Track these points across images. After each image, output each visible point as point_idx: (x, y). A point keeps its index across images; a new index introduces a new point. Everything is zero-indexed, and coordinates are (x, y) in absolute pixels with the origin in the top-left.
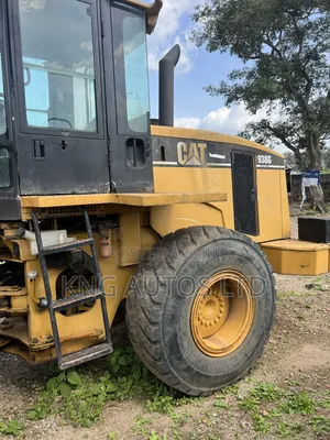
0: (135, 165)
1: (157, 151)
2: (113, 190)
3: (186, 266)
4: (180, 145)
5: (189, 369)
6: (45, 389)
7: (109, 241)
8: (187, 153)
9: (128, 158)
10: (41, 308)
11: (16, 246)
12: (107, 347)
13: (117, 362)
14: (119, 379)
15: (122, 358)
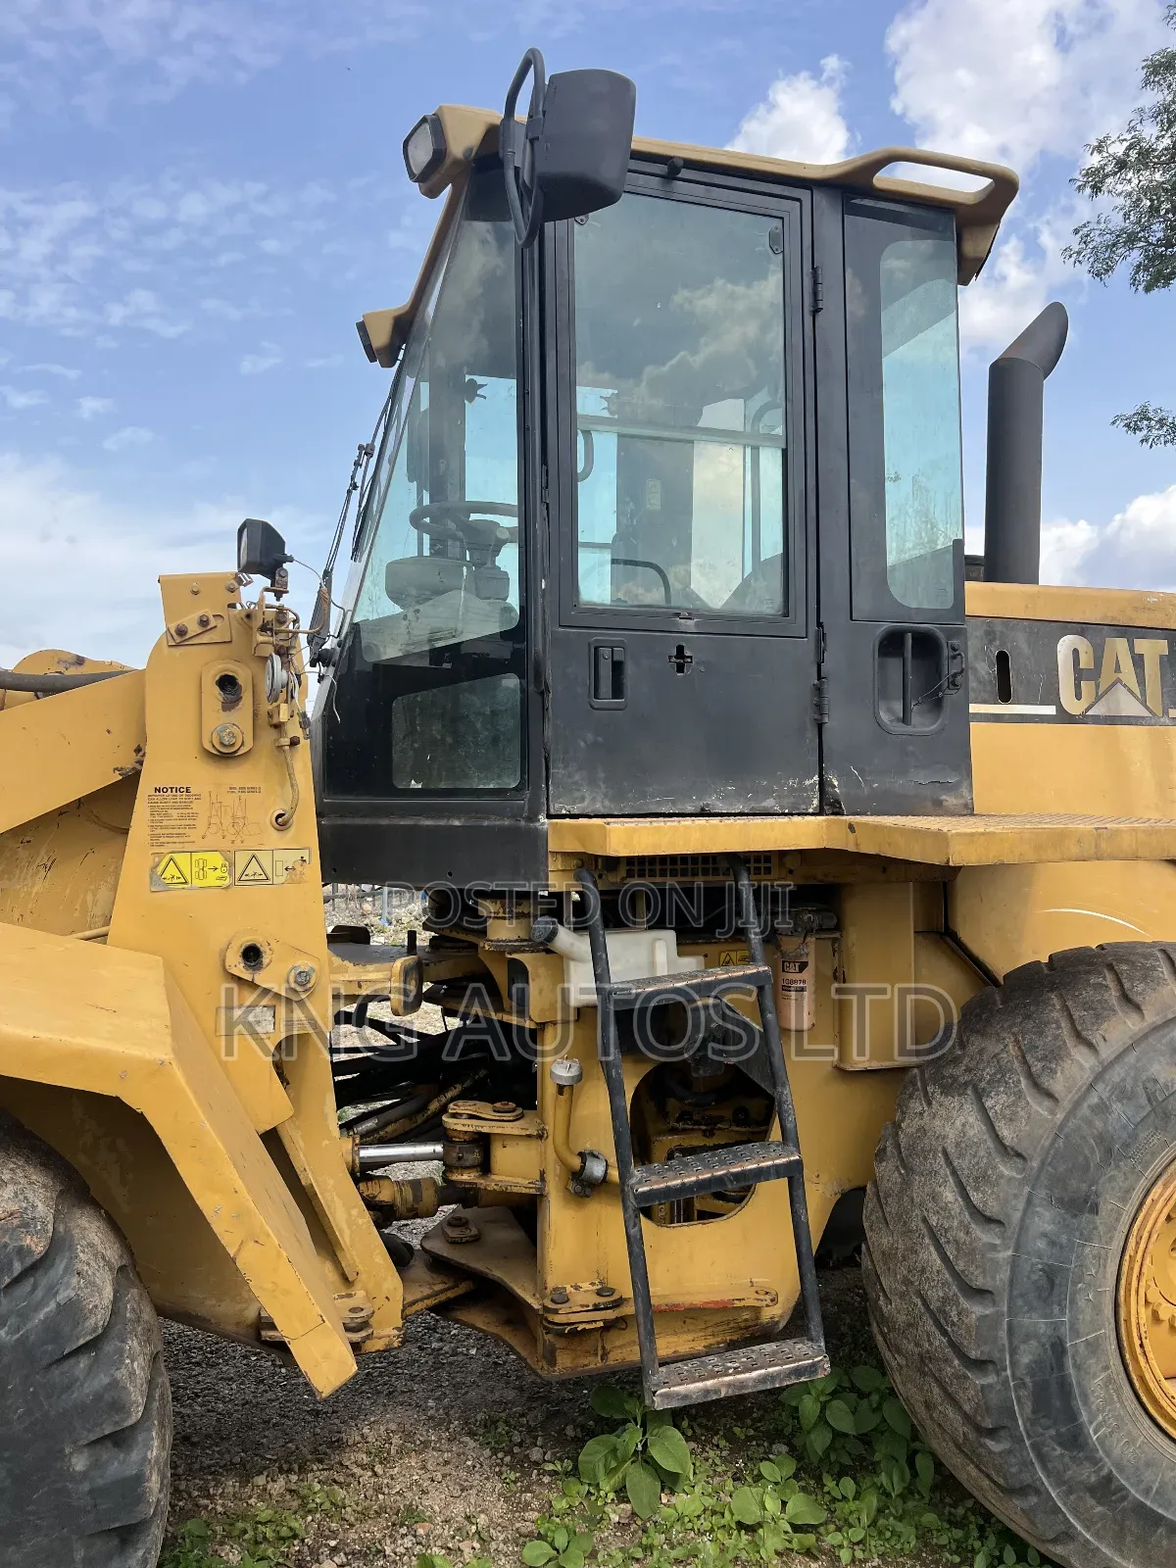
0: (905, 719)
1: (984, 669)
2: (829, 805)
3: (1102, 1090)
4: (1065, 645)
5: (1106, 1489)
6: (575, 1472)
7: (808, 975)
8: (1094, 674)
9: (883, 694)
10: (584, 1187)
11: (519, 972)
12: (809, 1354)
13: (822, 1419)
14: (830, 1483)
15: (837, 1404)
